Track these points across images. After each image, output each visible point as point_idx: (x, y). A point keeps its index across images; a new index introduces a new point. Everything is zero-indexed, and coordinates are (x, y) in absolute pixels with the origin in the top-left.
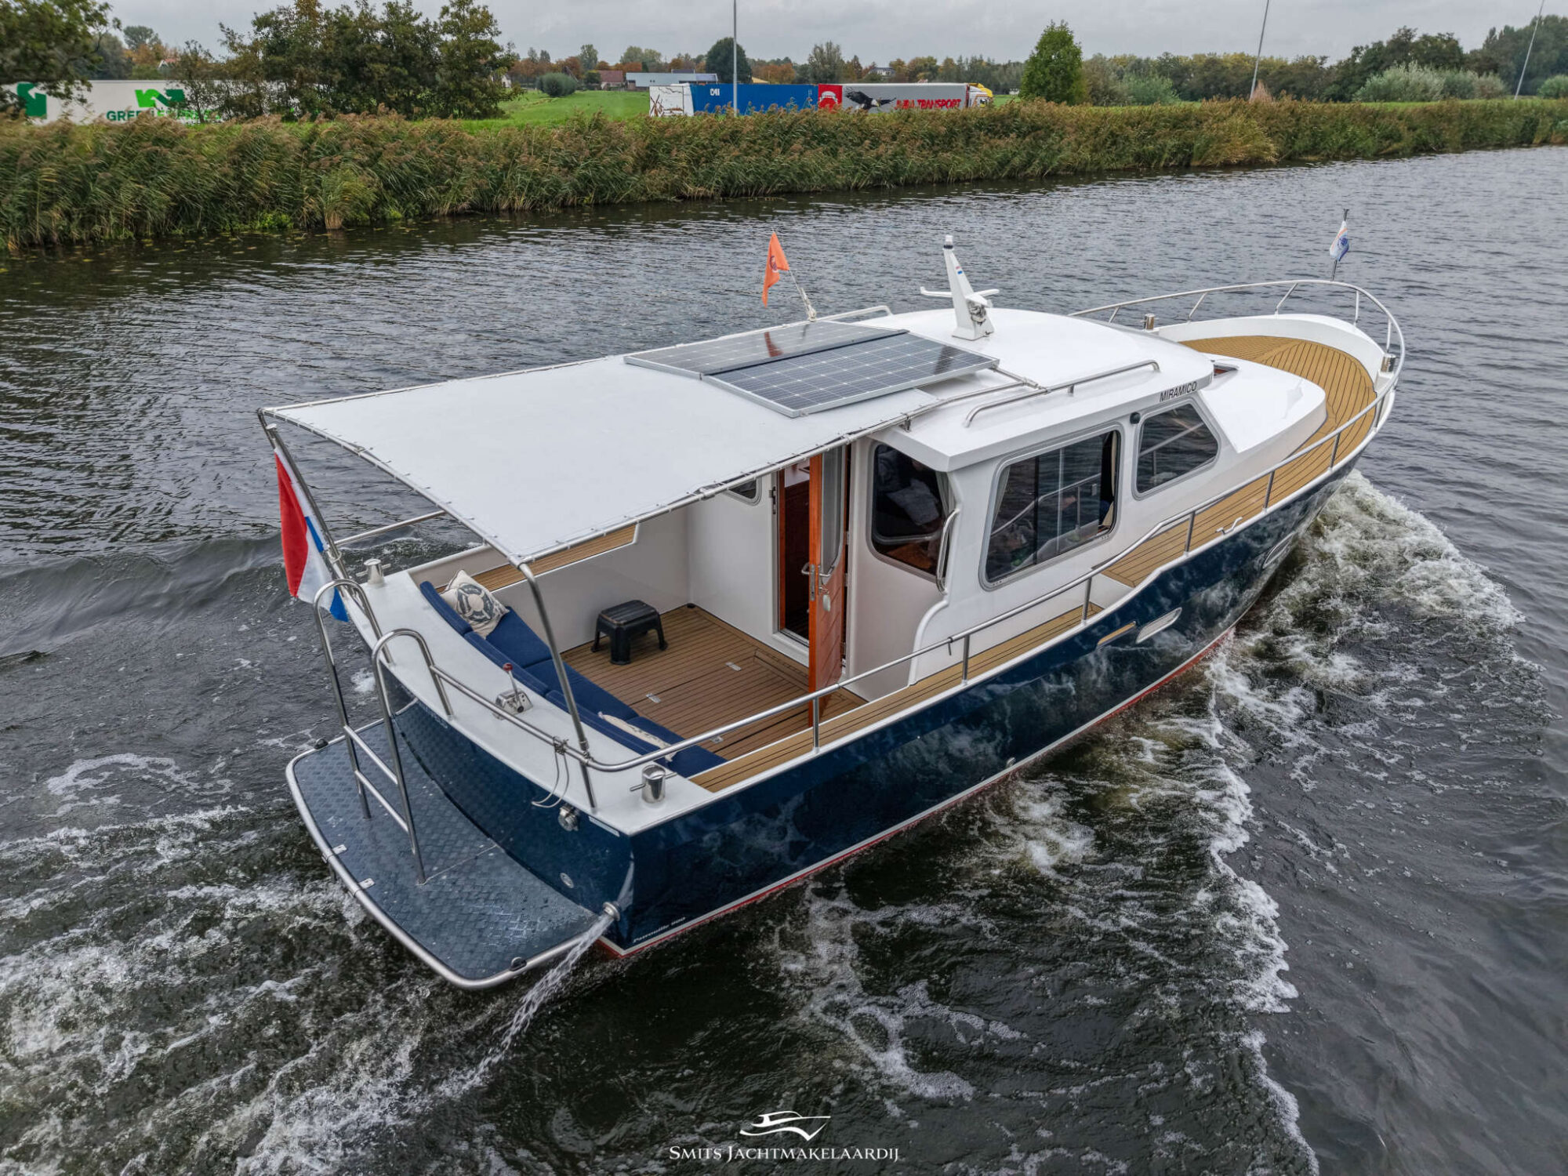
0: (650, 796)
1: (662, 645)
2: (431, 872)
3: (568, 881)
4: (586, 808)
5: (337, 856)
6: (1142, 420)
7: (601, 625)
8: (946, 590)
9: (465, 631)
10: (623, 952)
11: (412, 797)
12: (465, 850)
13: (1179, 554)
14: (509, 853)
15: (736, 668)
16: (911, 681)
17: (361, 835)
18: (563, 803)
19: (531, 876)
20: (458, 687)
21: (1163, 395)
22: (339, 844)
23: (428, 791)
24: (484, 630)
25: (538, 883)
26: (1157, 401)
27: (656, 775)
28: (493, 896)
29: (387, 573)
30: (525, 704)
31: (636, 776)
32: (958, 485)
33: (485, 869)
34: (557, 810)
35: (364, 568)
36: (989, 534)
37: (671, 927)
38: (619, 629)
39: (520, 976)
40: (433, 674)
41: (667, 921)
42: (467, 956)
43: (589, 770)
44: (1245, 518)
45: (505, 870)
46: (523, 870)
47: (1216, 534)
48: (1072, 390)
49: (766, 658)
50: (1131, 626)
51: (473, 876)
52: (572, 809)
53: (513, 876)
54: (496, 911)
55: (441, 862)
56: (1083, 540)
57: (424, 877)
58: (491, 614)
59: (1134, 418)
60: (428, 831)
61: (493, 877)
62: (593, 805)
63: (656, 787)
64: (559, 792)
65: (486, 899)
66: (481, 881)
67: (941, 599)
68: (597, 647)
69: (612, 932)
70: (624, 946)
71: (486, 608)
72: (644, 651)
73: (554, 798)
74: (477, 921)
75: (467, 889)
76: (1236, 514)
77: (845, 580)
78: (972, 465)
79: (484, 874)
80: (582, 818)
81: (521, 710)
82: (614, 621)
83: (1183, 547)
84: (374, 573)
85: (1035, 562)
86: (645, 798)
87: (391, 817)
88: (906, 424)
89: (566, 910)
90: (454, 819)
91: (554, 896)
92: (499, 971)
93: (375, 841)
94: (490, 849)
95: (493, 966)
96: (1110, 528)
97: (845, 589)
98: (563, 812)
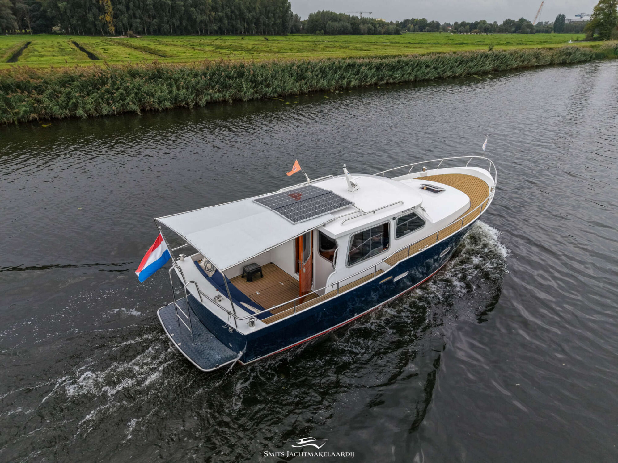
0: (251, 325)
1: (262, 276)
2: (196, 342)
3: (231, 345)
4: (235, 328)
5: (172, 337)
6: (396, 219)
7: (244, 270)
8: (336, 269)
9: (206, 276)
10: (244, 364)
11: (192, 323)
12: (205, 336)
13: (406, 257)
14: (216, 337)
15: (282, 284)
16: (326, 293)
17: (178, 331)
18: (230, 326)
19: (221, 343)
20: (204, 295)
21: (403, 212)
22: (172, 333)
23: (195, 319)
24: (211, 274)
25: (223, 345)
26: (401, 214)
27: (253, 320)
28: (212, 348)
29: (185, 257)
30: (221, 299)
31: (248, 321)
32: (339, 242)
33: (209, 341)
34: (228, 328)
35: (179, 256)
36: (348, 252)
37: (257, 358)
38: (249, 272)
39: (218, 369)
40: (199, 292)
41: (256, 356)
42: (205, 363)
43: (236, 319)
44: (429, 245)
45: (215, 342)
46: (220, 342)
47: (419, 251)
48: (374, 212)
49: (291, 281)
50: (391, 277)
51: (207, 343)
52: (232, 328)
53: (217, 344)
54: (212, 352)
55: (198, 339)
56: (379, 252)
57: (194, 343)
58: (213, 269)
59: (394, 219)
60: (195, 330)
61: (212, 343)
62: (237, 327)
63: (253, 323)
64: (229, 323)
65: (210, 349)
66: (209, 344)
67: (334, 271)
68: (243, 276)
69: (242, 359)
70: (245, 363)
71: (212, 268)
72: (257, 278)
73: (228, 325)
74: (207, 355)
75: (205, 347)
76: (425, 245)
77: (312, 261)
78: (342, 236)
79: (209, 343)
80: (234, 330)
81: (220, 301)
82: (248, 270)
83: (407, 255)
84: (182, 258)
85: (363, 259)
86: (250, 326)
87: (185, 326)
88: (324, 226)
89: (230, 353)
90: (202, 327)
91: (227, 349)
92: (213, 367)
93: (181, 333)
94: (211, 336)
95: (211, 366)
96: (388, 248)
97: (312, 264)
98: (230, 328)
